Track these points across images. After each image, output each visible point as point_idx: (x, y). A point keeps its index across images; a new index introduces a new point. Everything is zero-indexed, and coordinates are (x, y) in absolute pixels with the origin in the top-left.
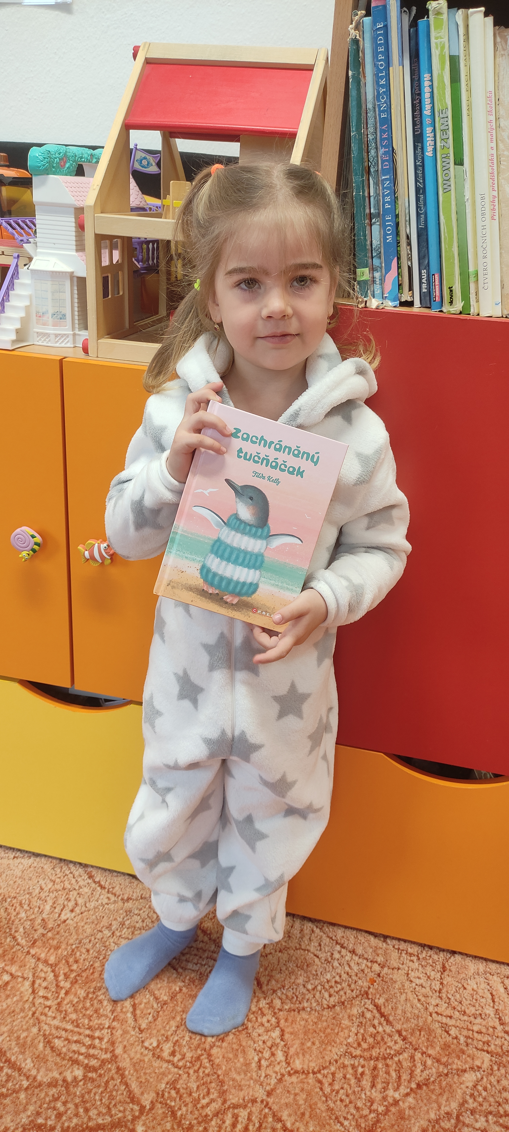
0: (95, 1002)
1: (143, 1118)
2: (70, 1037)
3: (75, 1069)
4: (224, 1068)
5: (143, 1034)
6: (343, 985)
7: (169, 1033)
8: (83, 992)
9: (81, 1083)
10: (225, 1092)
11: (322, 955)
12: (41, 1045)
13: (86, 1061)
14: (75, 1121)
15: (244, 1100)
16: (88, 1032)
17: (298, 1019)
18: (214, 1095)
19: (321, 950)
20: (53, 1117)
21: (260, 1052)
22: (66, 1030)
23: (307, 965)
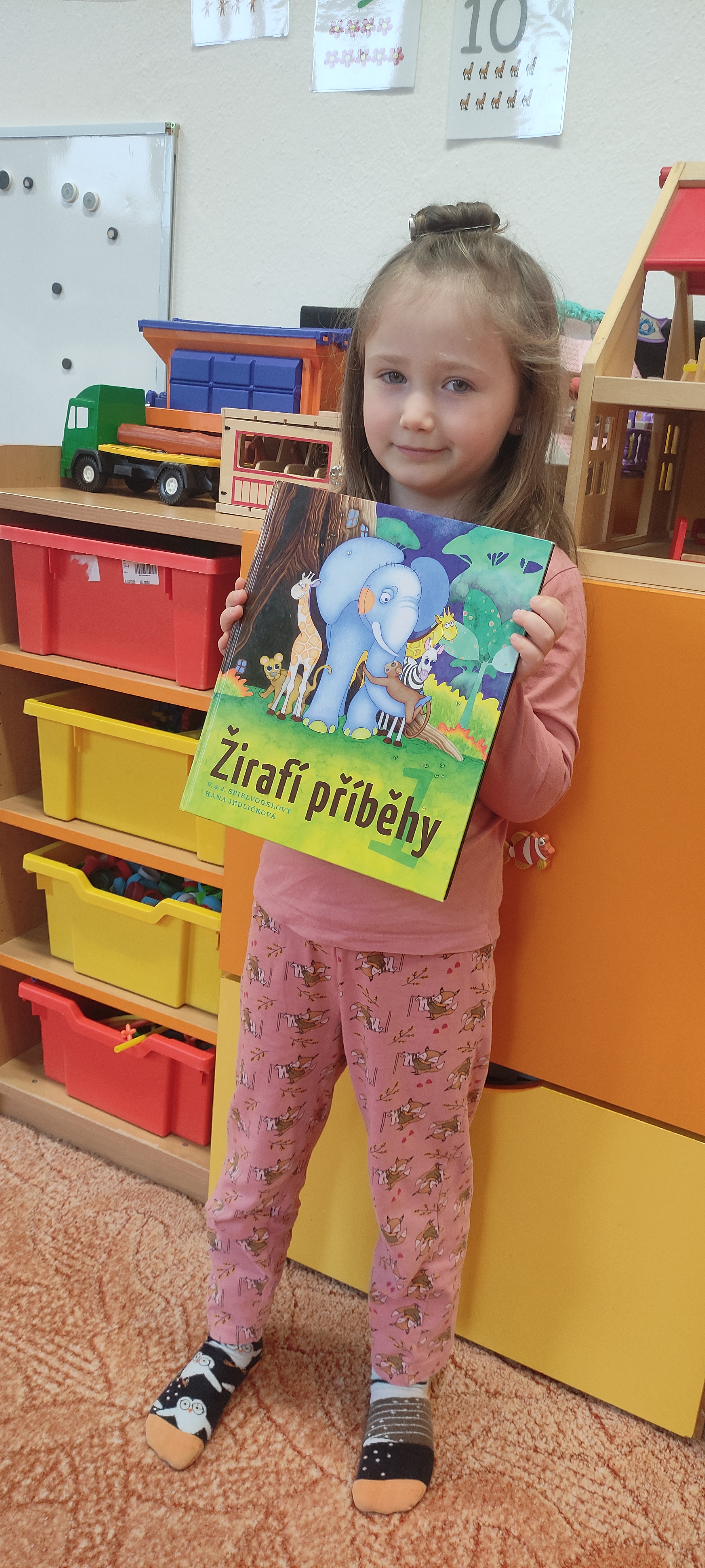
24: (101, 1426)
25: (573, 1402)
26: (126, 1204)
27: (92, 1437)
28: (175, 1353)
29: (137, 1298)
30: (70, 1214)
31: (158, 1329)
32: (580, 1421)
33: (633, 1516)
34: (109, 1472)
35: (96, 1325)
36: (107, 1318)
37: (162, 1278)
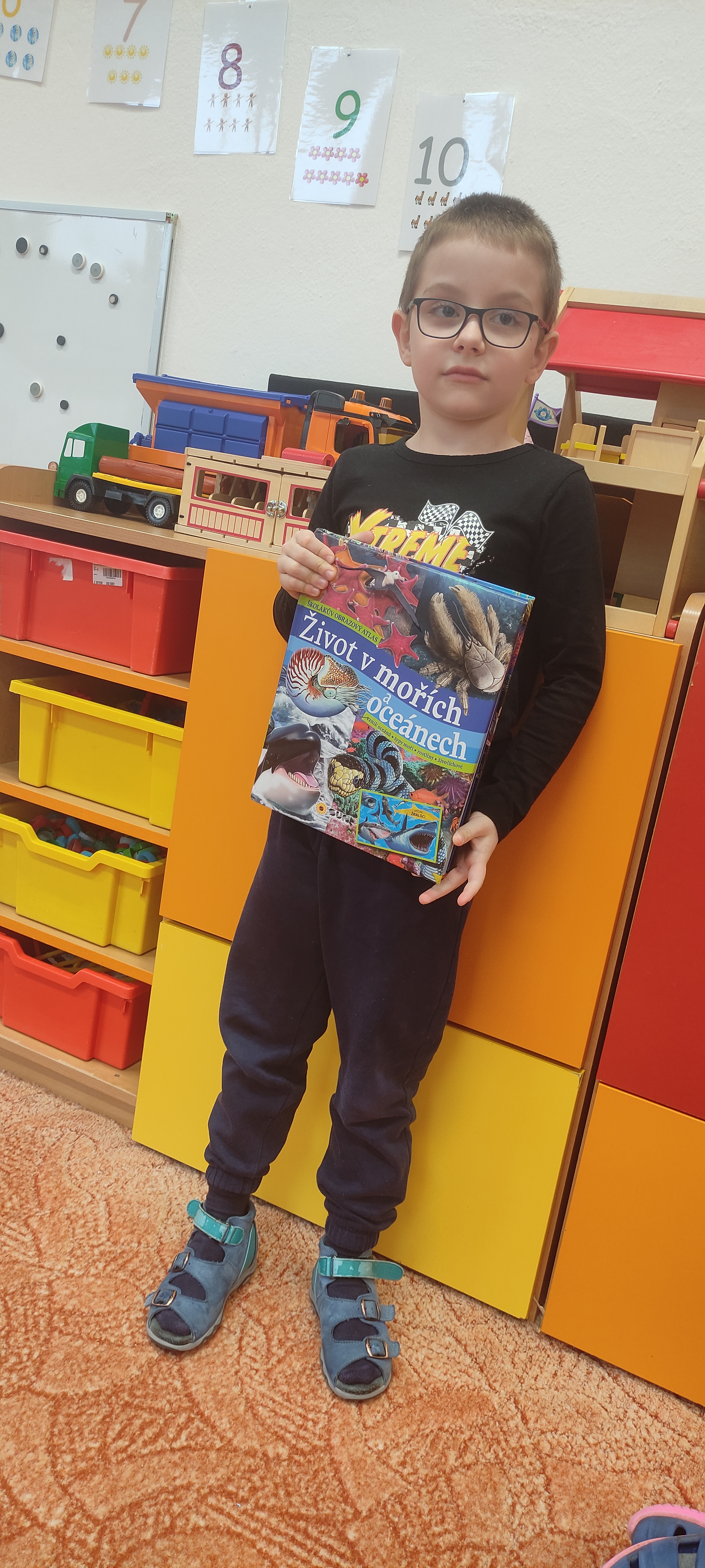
0: (313, 1380)
1: (357, 1523)
2: (278, 1410)
3: (280, 1447)
4: (466, 1499)
5: (369, 1431)
6: (637, 1451)
7: (401, 1440)
8: (298, 1366)
9: (285, 1463)
10: (463, 1526)
11: (612, 1410)
12: (242, 1409)
13: (294, 1442)
14: (273, 1501)
15: (488, 1542)
16: (300, 1410)
17: (571, 1472)
18: (451, 1527)
19: (610, 1402)
20: (246, 1489)
21: (516, 1495)
22: (274, 1402)
23: (592, 1414)
24: (32, 1281)
25: (431, 1289)
26: (62, 1123)
27: (24, 1288)
28: (98, 1233)
29: (67, 1192)
30: (12, 1128)
31: (84, 1216)
32: (435, 1304)
33: (470, 1371)
34: (36, 1314)
35: (30, 1210)
36: (41, 1205)
37: (90, 1179)
